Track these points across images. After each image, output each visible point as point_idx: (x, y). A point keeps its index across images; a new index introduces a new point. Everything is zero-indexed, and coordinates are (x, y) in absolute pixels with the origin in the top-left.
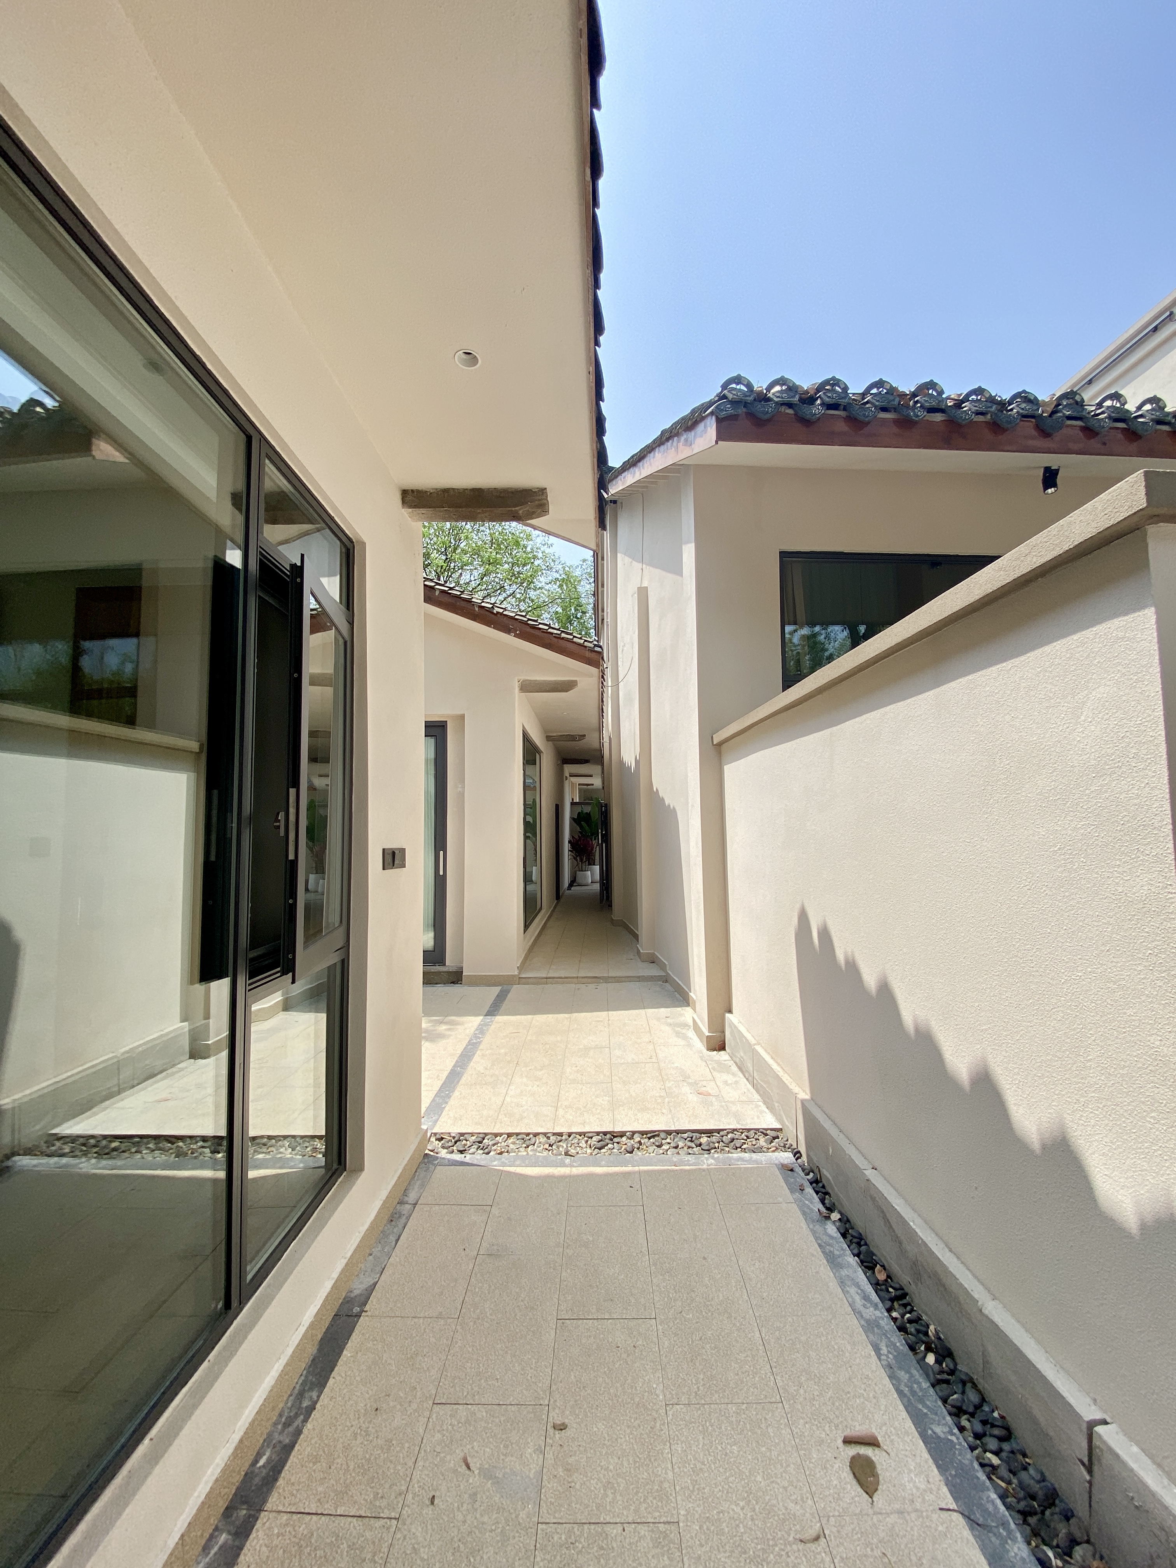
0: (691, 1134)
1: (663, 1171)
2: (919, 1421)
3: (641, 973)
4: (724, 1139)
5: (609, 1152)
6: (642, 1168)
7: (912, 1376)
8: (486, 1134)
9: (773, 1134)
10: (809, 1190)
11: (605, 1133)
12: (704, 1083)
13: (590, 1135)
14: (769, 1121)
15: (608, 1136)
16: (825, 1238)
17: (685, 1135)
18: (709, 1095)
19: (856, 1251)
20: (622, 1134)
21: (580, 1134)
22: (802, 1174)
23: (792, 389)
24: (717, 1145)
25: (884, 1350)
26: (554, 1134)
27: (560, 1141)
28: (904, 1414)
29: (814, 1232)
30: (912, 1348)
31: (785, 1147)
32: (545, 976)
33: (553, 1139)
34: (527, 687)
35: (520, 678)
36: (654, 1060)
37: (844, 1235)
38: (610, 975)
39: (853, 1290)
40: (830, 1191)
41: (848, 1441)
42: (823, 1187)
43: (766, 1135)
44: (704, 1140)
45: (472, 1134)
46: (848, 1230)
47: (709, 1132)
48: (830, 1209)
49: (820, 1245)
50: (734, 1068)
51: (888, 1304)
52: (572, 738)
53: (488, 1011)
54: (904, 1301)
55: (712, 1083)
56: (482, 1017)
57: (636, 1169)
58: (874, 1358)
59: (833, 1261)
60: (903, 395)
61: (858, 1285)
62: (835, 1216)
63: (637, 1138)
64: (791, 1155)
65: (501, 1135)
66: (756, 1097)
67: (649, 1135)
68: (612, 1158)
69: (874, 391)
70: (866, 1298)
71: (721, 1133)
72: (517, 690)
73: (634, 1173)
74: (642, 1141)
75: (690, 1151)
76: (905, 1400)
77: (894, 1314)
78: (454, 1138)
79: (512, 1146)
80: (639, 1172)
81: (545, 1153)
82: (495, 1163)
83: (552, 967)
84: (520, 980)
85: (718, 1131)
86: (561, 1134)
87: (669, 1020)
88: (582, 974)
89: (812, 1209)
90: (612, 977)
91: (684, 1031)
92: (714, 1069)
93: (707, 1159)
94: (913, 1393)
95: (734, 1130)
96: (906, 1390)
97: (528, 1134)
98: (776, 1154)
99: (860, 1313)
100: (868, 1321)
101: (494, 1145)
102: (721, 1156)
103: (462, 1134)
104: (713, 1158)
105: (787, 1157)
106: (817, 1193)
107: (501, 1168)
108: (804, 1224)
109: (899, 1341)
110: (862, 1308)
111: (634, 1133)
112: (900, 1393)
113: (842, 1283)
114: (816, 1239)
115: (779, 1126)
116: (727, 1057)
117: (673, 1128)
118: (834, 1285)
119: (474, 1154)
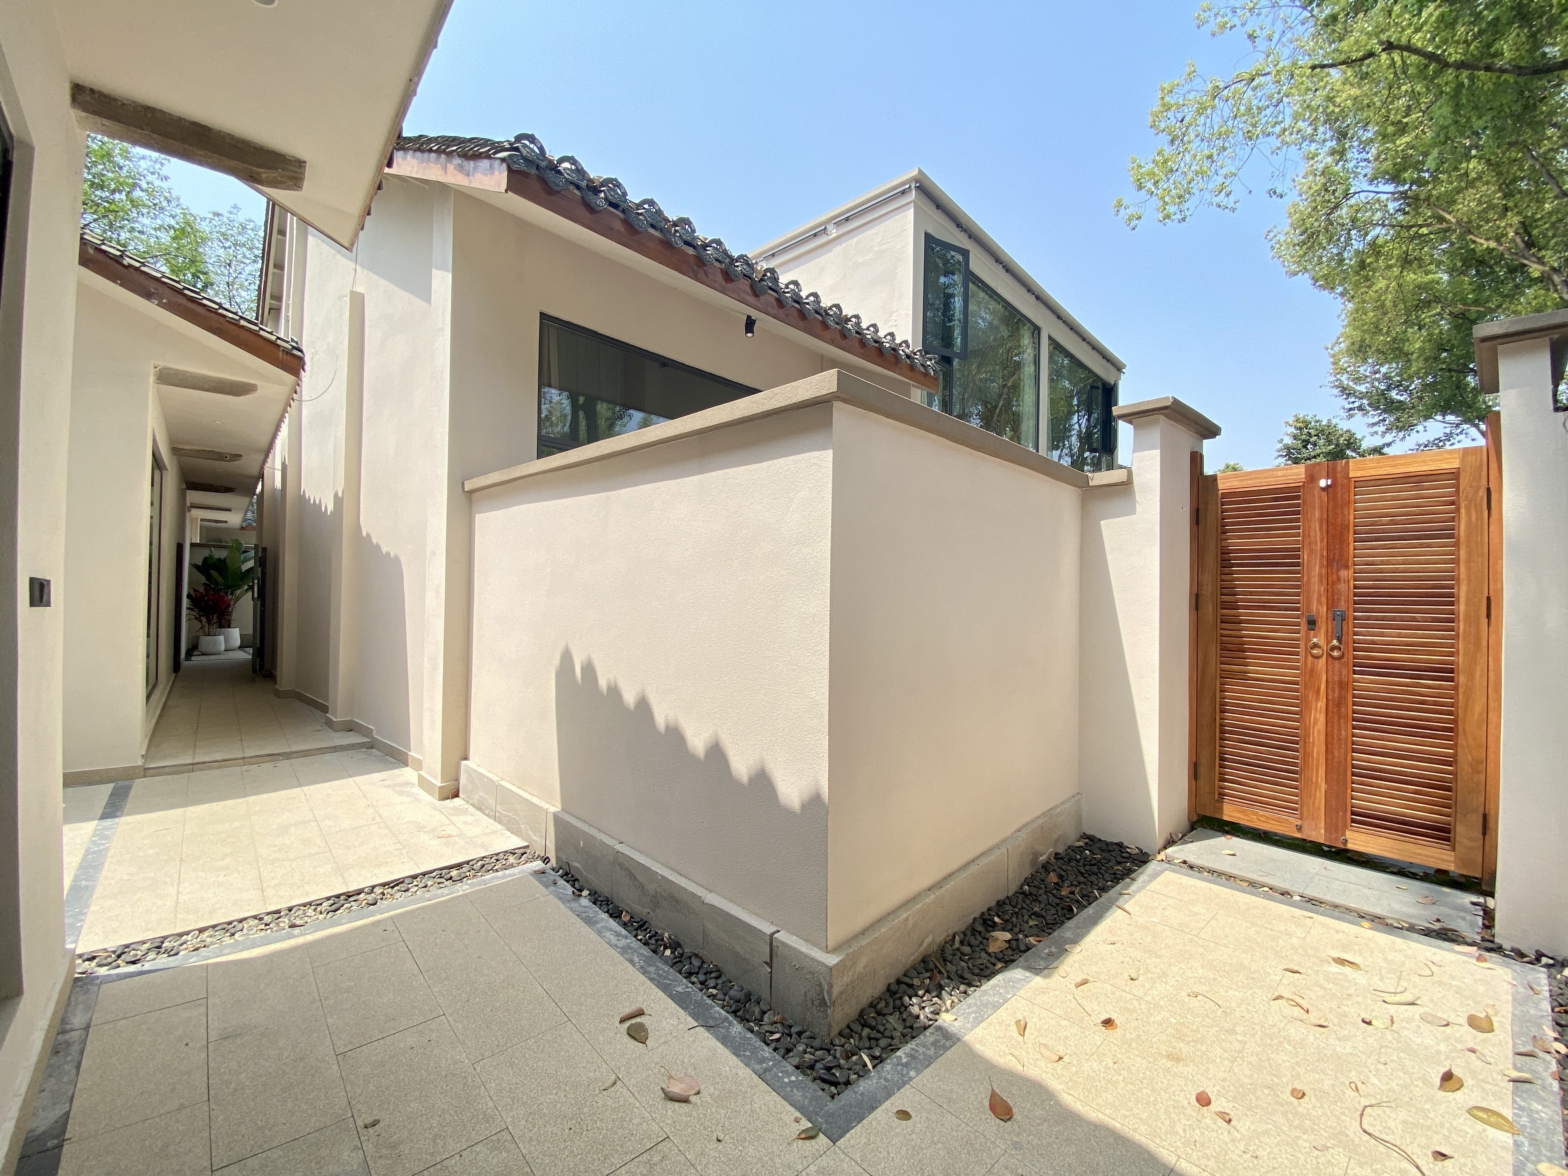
0: (440, 872)
1: (418, 909)
2: (666, 989)
3: (338, 743)
4: (475, 867)
5: (347, 911)
6: (391, 913)
7: (657, 967)
8: (165, 938)
9: (522, 851)
10: (561, 882)
11: (338, 897)
12: (443, 828)
13: (319, 902)
14: (516, 842)
15: (342, 897)
16: (580, 909)
17: (435, 874)
18: (451, 836)
19: (606, 910)
20: (359, 892)
21: (304, 905)
22: (553, 873)
23: (580, 171)
24: (468, 874)
25: (637, 960)
26: (268, 914)
27: (279, 918)
28: (657, 989)
29: (571, 909)
30: (655, 952)
31: (534, 858)
32: (191, 762)
33: (267, 919)
34: (166, 377)
35: (157, 363)
36: (378, 820)
37: (594, 903)
38: (293, 749)
39: (608, 934)
40: (579, 877)
41: (622, 1021)
42: (572, 876)
43: (515, 854)
44: (454, 873)
45: (144, 943)
46: (597, 899)
47: (459, 866)
48: (580, 890)
49: (578, 915)
50: (472, 810)
51: (634, 933)
52: (220, 456)
53: (103, 813)
54: (645, 927)
55: (452, 827)
56: (96, 822)
57: (386, 915)
58: (631, 967)
59: (589, 921)
60: (667, 220)
61: (611, 930)
62: (585, 893)
63: (378, 890)
64: (540, 862)
65: (187, 933)
66: (500, 827)
67: (392, 885)
68: (353, 914)
69: (646, 206)
70: (618, 935)
71: (471, 863)
72: (152, 379)
73: (386, 919)
74: (385, 892)
75: (441, 885)
76: (656, 982)
77: (639, 937)
78: (114, 952)
79: (209, 940)
80: (391, 918)
81: (263, 933)
82: (192, 960)
83: (197, 751)
84: (146, 772)
85: (468, 863)
86: (278, 912)
87: (386, 783)
88: (250, 753)
89: (567, 894)
90: (296, 752)
91: (406, 789)
92: (451, 815)
93: (461, 887)
94: (660, 976)
95: (484, 857)
96: (655, 976)
97: (230, 923)
98: (527, 865)
99: (616, 945)
100: (622, 948)
101: (181, 945)
102: (475, 880)
103: (127, 946)
104: (467, 884)
105: (538, 865)
106: (568, 882)
107: (205, 962)
108: (562, 906)
109: (646, 951)
110: (616, 942)
111: (373, 887)
112: (652, 980)
113: (600, 933)
114: (574, 912)
115: (526, 844)
116: (462, 802)
117: (418, 871)
118: (594, 936)
119: (154, 959)
